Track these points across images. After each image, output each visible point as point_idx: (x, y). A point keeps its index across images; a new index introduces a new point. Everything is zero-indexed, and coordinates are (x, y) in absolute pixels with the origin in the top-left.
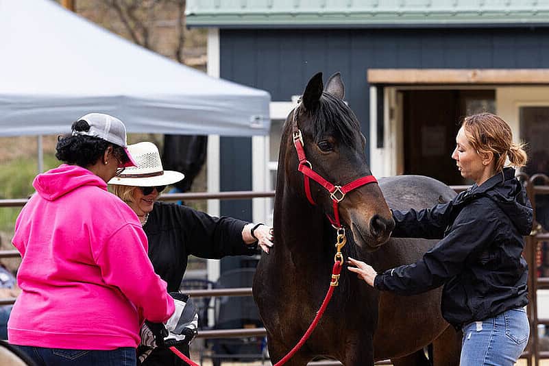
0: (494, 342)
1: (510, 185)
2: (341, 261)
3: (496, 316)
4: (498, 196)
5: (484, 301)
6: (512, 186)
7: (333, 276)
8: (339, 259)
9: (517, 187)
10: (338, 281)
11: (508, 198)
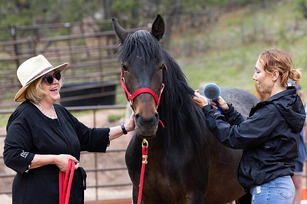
0: (269, 199)
1: (290, 98)
2: (146, 146)
3: (269, 182)
4: (280, 105)
5: (261, 171)
6: (292, 99)
7: (144, 156)
8: (145, 144)
9: (295, 100)
10: (147, 160)
11: (287, 107)
